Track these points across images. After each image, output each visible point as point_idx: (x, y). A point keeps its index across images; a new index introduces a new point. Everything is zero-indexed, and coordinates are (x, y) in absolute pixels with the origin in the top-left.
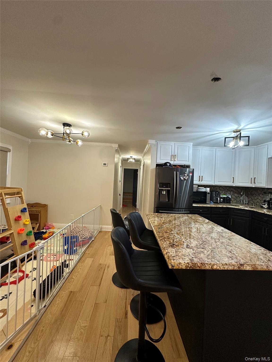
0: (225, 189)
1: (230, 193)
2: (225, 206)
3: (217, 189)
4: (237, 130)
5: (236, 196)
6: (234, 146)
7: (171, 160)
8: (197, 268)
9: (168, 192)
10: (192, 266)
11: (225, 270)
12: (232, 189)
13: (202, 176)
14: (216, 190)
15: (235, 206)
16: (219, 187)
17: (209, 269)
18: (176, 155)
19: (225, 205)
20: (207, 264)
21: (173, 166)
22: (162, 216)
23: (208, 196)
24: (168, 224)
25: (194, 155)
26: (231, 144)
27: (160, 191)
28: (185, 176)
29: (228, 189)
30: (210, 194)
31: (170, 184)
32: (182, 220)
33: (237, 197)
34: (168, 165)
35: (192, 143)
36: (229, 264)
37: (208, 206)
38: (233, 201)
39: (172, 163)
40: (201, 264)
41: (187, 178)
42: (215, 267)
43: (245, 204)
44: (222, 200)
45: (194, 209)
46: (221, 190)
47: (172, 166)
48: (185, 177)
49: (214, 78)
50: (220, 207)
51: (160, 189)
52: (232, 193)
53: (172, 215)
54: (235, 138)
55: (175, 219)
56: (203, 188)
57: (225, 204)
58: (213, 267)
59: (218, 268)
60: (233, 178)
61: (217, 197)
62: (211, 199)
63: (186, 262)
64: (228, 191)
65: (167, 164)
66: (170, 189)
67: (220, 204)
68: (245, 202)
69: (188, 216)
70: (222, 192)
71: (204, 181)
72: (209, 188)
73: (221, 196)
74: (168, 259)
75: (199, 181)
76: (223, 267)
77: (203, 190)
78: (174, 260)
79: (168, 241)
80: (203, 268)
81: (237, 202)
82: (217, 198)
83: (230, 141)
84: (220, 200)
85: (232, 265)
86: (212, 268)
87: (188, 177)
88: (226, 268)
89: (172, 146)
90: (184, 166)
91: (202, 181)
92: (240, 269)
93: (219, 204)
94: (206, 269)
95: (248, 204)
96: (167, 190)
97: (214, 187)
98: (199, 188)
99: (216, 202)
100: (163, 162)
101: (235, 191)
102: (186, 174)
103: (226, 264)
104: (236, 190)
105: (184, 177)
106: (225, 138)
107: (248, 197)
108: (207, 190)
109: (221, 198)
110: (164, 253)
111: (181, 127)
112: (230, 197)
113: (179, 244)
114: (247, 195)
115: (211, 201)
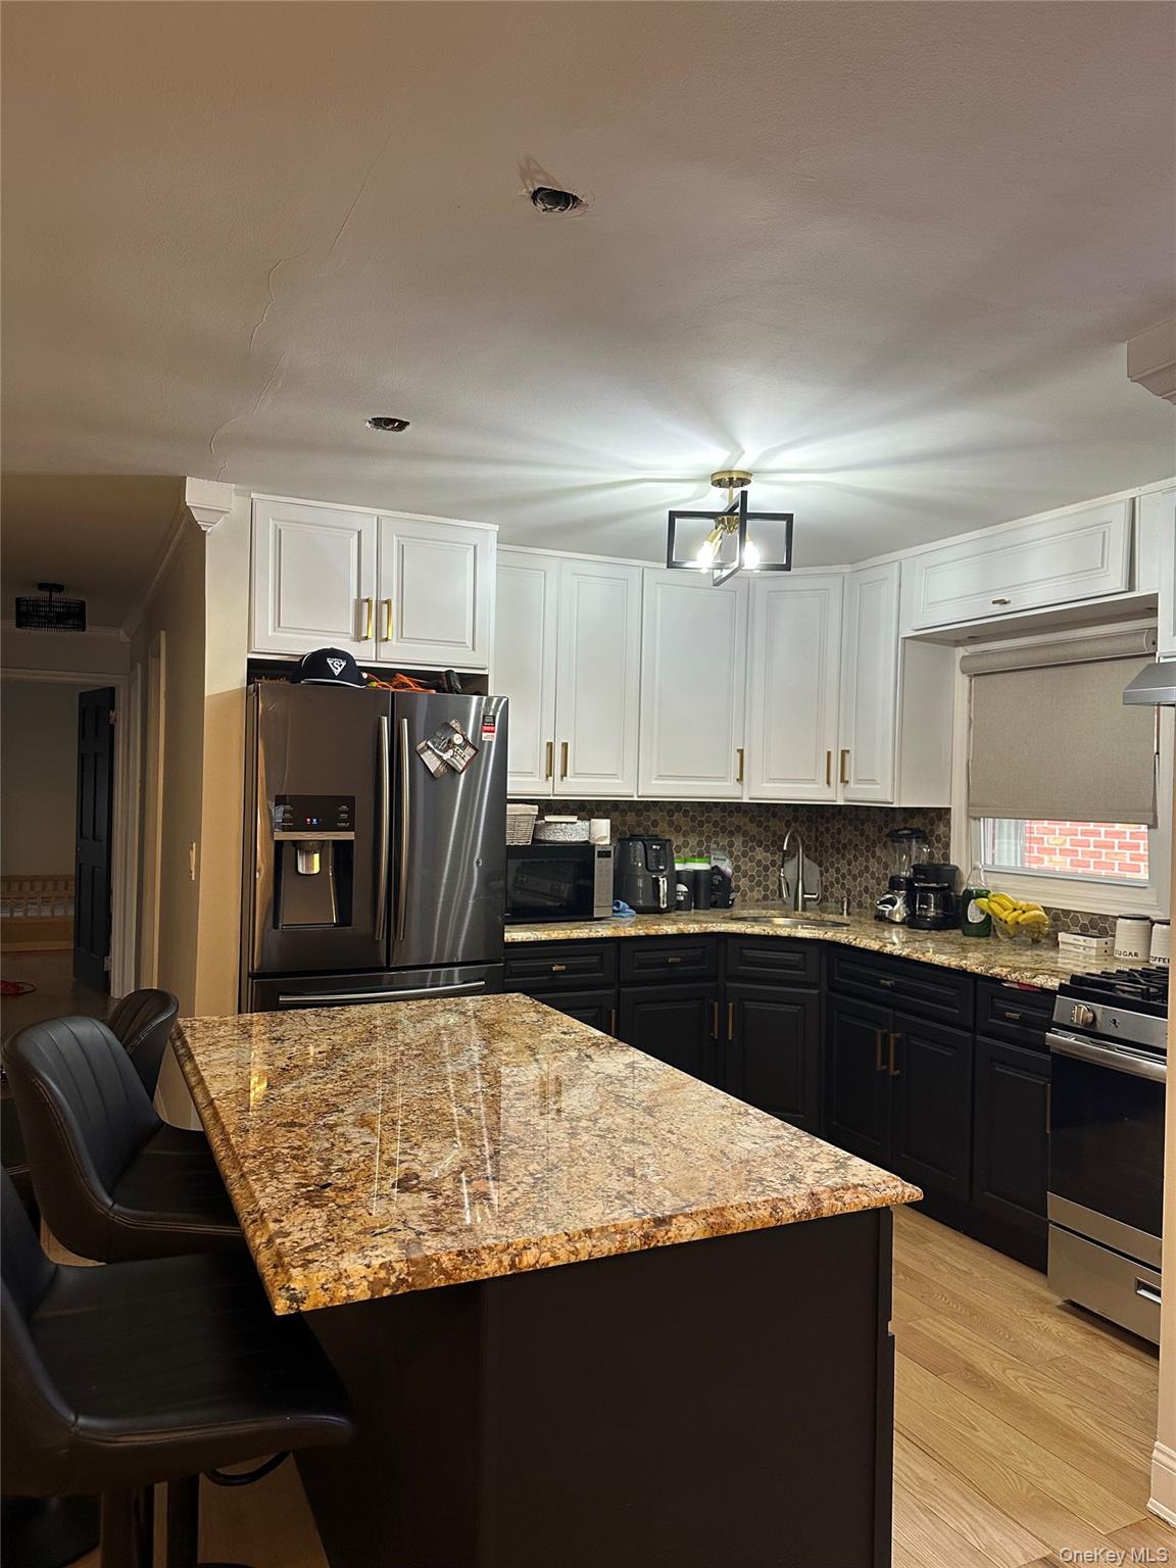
0: (701, 824)
1: (731, 845)
2: (693, 928)
3: (655, 824)
4: (730, 472)
5: (759, 863)
6: (721, 567)
7: (359, 637)
8: (436, 1283)
9: (341, 856)
10: (408, 1274)
11: (581, 1263)
12: (737, 820)
13: (565, 745)
14: (653, 831)
15: (756, 920)
16: (671, 813)
17: (498, 1274)
18: (388, 602)
19: (697, 922)
20: (491, 1249)
21: (369, 680)
22: (283, 1028)
23: (604, 871)
24: (314, 1074)
25: (514, 602)
26: (705, 557)
27: (283, 855)
28: (450, 744)
29: (715, 824)
30: (611, 860)
31: (350, 801)
32: (412, 1035)
33: (766, 869)
34: (337, 672)
35: (497, 528)
36: (603, 1229)
37: (599, 935)
38: (744, 895)
39: (365, 654)
40: (458, 1256)
41: (467, 758)
42: (529, 1259)
43: (804, 909)
44: (682, 888)
45: (514, 964)
46: (678, 829)
47: (365, 675)
48: (451, 752)
49: (540, 189)
50: (667, 937)
51: (279, 845)
52: (738, 841)
53: (354, 1011)
54: (723, 522)
55: (371, 1037)
56: (574, 819)
57: (702, 915)
58: (520, 1262)
59: (546, 1257)
60: (738, 754)
61: (653, 871)
62: (622, 890)
63: (376, 1263)
64: (716, 834)
65: (329, 661)
66: (349, 836)
67: (673, 915)
68: (804, 893)
69: (460, 1007)
70: (686, 845)
71: (576, 774)
72: (609, 821)
73: (678, 867)
74: (275, 1267)
75: (547, 777)
76: (573, 1249)
77: (569, 831)
78: (306, 1264)
79: (294, 1171)
80: (467, 1275)
81: (765, 898)
82: (657, 881)
83: (697, 538)
84: (672, 891)
85: (616, 1232)
86: (512, 1265)
87: (472, 752)
88: (586, 1250)
89: (359, 533)
90: (449, 682)
91: (564, 774)
92: (652, 1246)
93: (667, 915)
94: (486, 1277)
95: (824, 904)
96: (336, 843)
97: (639, 813)
98: (548, 818)
99: (651, 903)
100: (301, 645)
101: (753, 829)
102: (457, 736)
103: (588, 1232)
104: (759, 825)
105: (445, 751)
106: (673, 515)
107: (820, 865)
108: (594, 829)
109: (677, 878)
110: (258, 1241)
111: (403, 425)
112: (726, 867)
113: (357, 1180)
114: (817, 852)
115: (622, 904)
